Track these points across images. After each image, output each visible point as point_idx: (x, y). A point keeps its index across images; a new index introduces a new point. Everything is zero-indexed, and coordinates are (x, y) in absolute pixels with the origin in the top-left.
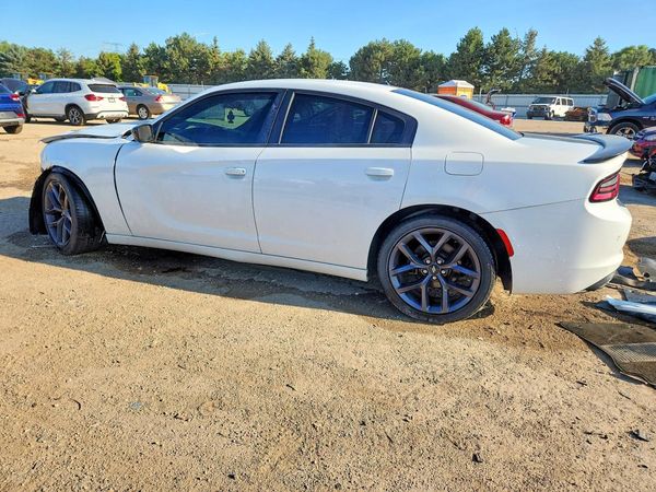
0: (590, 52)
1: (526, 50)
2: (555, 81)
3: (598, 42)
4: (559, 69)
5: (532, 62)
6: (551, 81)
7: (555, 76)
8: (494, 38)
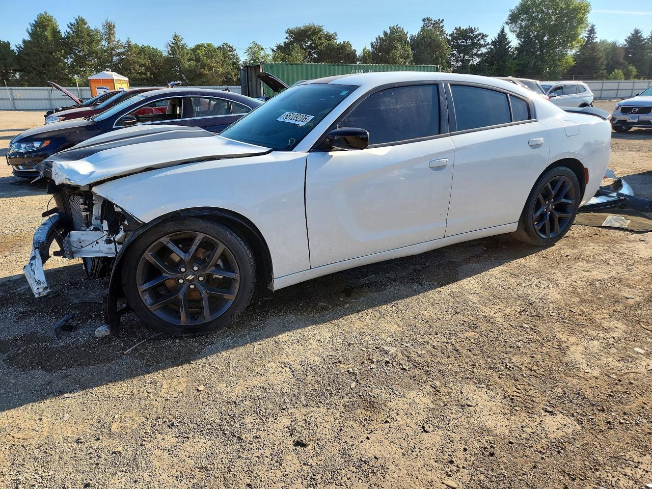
0: (172, 47)
1: (109, 40)
2: (149, 74)
3: (176, 38)
4: (147, 62)
5: (119, 54)
6: (145, 74)
7: (147, 68)
8: (71, 26)
